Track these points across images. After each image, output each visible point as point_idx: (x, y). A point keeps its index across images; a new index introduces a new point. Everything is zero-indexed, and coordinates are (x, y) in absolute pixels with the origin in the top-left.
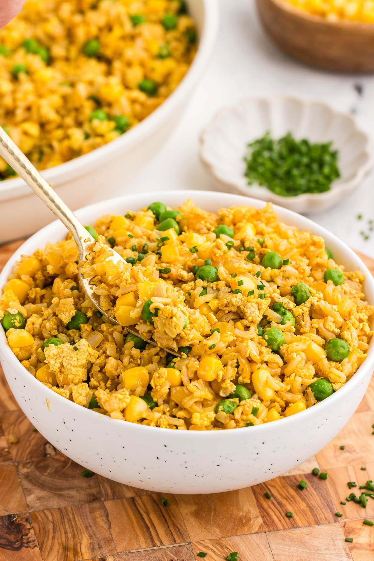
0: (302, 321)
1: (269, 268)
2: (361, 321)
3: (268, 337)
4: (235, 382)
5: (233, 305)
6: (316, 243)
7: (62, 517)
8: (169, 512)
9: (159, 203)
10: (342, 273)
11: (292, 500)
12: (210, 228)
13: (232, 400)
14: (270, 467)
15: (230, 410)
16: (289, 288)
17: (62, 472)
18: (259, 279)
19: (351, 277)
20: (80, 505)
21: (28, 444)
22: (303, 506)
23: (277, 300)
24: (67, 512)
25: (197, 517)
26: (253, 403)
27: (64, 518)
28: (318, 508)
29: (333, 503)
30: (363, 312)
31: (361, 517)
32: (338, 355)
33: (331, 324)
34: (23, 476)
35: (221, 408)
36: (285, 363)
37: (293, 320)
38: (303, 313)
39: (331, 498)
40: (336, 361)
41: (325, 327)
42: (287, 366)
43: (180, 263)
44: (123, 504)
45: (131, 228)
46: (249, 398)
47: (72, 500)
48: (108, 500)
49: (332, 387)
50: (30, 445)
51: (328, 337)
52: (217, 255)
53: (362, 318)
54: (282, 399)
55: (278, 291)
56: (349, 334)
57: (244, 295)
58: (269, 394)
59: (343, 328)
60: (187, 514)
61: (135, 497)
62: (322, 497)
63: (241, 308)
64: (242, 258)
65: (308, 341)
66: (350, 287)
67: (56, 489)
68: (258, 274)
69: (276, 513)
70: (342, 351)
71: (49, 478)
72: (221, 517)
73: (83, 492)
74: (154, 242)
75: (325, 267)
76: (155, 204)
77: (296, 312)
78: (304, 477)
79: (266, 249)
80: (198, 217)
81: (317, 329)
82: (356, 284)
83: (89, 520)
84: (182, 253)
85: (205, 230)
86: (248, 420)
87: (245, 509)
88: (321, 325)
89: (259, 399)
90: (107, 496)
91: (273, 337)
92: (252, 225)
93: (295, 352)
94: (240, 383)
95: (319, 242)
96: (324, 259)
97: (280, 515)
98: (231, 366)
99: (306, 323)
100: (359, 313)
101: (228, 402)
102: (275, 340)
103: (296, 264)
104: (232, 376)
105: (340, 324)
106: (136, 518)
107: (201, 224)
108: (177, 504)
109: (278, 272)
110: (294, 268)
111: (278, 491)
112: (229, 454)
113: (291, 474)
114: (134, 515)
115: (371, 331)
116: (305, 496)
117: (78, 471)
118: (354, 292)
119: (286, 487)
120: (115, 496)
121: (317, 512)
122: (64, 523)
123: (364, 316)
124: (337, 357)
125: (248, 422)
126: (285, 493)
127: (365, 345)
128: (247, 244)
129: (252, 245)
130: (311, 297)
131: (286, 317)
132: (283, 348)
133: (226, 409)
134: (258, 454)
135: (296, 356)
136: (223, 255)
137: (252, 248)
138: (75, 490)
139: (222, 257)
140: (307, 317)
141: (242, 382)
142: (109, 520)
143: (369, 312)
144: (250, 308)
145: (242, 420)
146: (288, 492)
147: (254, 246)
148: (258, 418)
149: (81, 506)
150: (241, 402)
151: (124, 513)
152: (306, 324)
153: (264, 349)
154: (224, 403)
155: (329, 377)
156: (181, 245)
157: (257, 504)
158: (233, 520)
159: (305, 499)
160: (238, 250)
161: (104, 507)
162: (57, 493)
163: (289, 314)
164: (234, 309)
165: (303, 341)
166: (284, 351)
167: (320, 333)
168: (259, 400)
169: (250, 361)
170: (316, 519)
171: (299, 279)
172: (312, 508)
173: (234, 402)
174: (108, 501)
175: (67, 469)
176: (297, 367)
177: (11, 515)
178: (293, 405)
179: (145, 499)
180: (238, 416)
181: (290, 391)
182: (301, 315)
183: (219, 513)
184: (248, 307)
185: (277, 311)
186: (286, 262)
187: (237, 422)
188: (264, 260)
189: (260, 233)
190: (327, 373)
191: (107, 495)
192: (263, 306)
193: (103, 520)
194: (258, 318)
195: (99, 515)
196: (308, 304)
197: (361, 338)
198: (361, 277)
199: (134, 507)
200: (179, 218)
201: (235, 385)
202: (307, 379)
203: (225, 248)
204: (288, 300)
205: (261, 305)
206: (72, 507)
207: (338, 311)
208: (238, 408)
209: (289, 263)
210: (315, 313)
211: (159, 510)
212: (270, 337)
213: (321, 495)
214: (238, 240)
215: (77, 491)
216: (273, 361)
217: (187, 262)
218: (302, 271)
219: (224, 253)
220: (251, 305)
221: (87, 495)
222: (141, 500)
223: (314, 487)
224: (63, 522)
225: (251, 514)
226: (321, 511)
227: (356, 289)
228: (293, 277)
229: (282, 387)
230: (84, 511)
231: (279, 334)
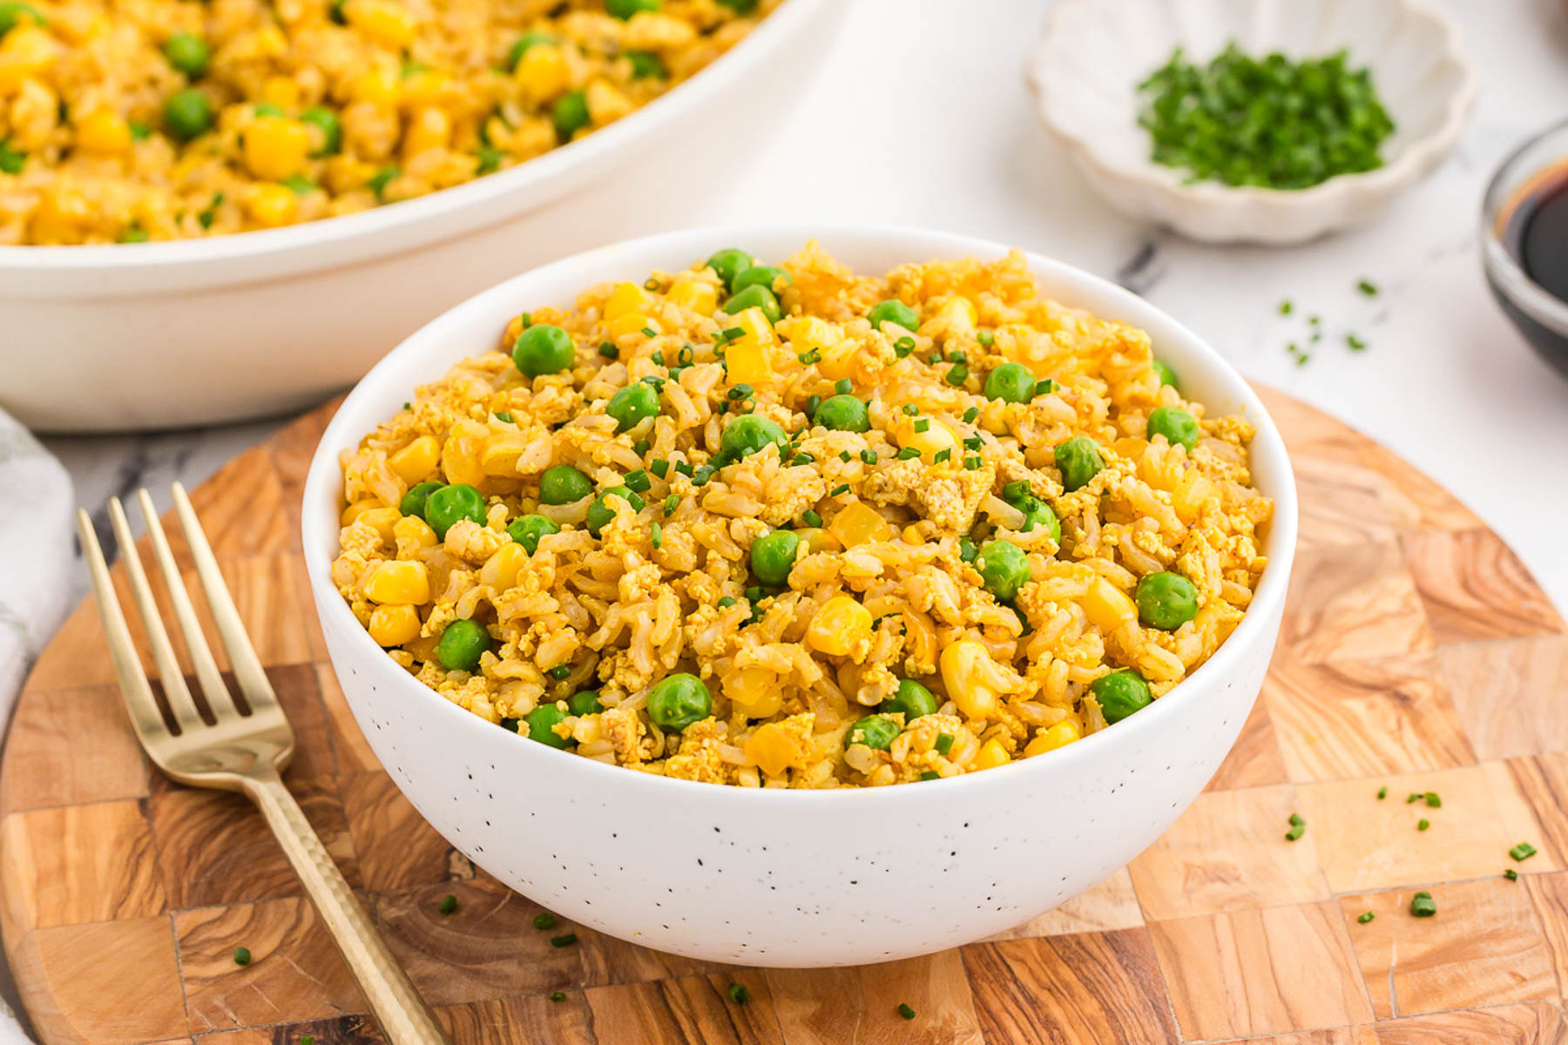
0: (1079, 529)
1: (1000, 401)
2: (1234, 532)
3: (986, 562)
4: (899, 670)
5: (896, 487)
6: (1130, 345)
7: (477, 1025)
8: (749, 1018)
9: (734, 250)
10: (1197, 421)
11: (1065, 992)
12: (862, 310)
13: (886, 716)
14: (991, 891)
15: (880, 740)
16: (1051, 450)
17: (486, 918)
18: (973, 427)
19: (1219, 432)
20: (523, 997)
21: (405, 850)
22: (1092, 1007)
23: (1014, 475)
24: (489, 1013)
25: (819, 1029)
26: (942, 724)
27: (480, 1027)
28: (1130, 1013)
29: (1169, 1002)
30: (1241, 513)
31: (1236, 1037)
32: (1167, 614)
33: (1152, 535)
34: (387, 927)
35: (858, 734)
36: (1028, 630)
37: (1054, 525)
38: (1082, 510)
39: (1166, 991)
40: (1163, 630)
41: (1135, 543)
42: (1034, 637)
43: (774, 390)
44: (634, 997)
45: (658, 309)
46: (930, 713)
47: (505, 984)
48: (596, 986)
49: (1149, 690)
50: (410, 853)
51: (1144, 569)
52: (869, 369)
53: (1238, 527)
54: (1019, 718)
55: (1022, 456)
56: (1199, 561)
57: (924, 463)
58: (982, 702)
59: (1183, 547)
60: (792, 1022)
61: (664, 981)
62: (1143, 987)
63: (918, 494)
64: (934, 379)
65: (1090, 575)
66: (1215, 455)
67: (467, 960)
68: (969, 417)
69: (1020, 1022)
70: (1177, 602)
71: (451, 933)
72: (878, 1031)
73: (534, 967)
74: (707, 342)
75: (1153, 405)
76: (724, 252)
77: (1063, 505)
78: (1101, 939)
79: (996, 358)
80: (829, 282)
81: (1116, 548)
82: (1229, 445)
83: (543, 1033)
84: (779, 365)
85: (848, 313)
86: (926, 765)
87: (943, 1012)
88: (1126, 539)
89: (957, 715)
90: (593, 978)
91: (997, 564)
92: (969, 304)
93: (1056, 602)
94: (910, 676)
95: (1136, 344)
96: (1152, 385)
97: (1030, 1028)
98: (890, 629)
99: (1089, 533)
100: (1231, 516)
101: (876, 721)
102: (1004, 571)
103: (1073, 392)
104: (891, 656)
105: (1177, 537)
106: (664, 1030)
107: (837, 299)
108: (771, 998)
109: (1023, 411)
110: (1067, 403)
111: (1031, 971)
112: (879, 853)
113: (1067, 932)
114: (660, 1022)
115: (1260, 558)
116: (1097, 984)
117: (526, 918)
118: (1223, 465)
119: (1051, 961)
120: (615, 977)
121: (1125, 1021)
122: (481, 1037)
123: (1242, 522)
124: (1165, 617)
125: (926, 770)
126: (1049, 977)
127: (1243, 590)
128: (950, 347)
129: (961, 349)
130: (1104, 470)
131: (1034, 516)
132: (1025, 593)
133: (872, 738)
134: (953, 854)
135: (1058, 610)
136: (885, 370)
137: (962, 356)
138: (516, 961)
139: (881, 375)
140: (1092, 520)
141: (913, 670)
142: (593, 1034)
143: (1256, 512)
144: (940, 492)
145: (910, 764)
146: (1056, 974)
147: (967, 351)
148: (951, 762)
149: (526, 999)
150: (912, 722)
151: (633, 1016)
152: (1089, 536)
153: (973, 593)
154: (867, 724)
155: (1141, 667)
156: (778, 346)
157: (974, 1002)
158: (909, 1036)
159: (1098, 991)
160: (927, 361)
161: (584, 1004)
162: (469, 966)
163: (1044, 511)
164: (900, 499)
165: (1076, 576)
166: (1027, 599)
167: (1124, 559)
168: (958, 719)
169: (936, 621)
170: (1122, 1038)
171: (1077, 430)
172: (1113, 1012)
173: (893, 722)
174: (598, 990)
175: (499, 911)
176: (1058, 639)
177: (349, 1017)
178: (1046, 732)
179: (690, 983)
180: (899, 754)
181: (1039, 697)
182: (1077, 513)
183: (875, 1020)
184: (935, 491)
185: (1013, 500)
186: (1042, 388)
187: (898, 769)
188: (990, 384)
189: (988, 322)
190: (1136, 656)
191: (594, 973)
192: (974, 488)
193: (578, 1033)
194: (963, 519)
195: (569, 1022)
196: (1095, 487)
197: (1230, 574)
198: (1244, 430)
199: (661, 1004)
200: (778, 284)
201: (898, 678)
202: (1085, 667)
203: (890, 352)
204: (1044, 477)
205: (969, 486)
206: (505, 1001)
207: (1170, 504)
208: (902, 735)
209: (1053, 390)
210: (1114, 511)
211: (724, 1010)
212: (991, 562)
213: (1141, 983)
214: (928, 335)
215: (520, 964)
216: (995, 622)
217: (792, 385)
218: (1087, 410)
219: (888, 364)
220: (942, 485)
221: (544, 972)
222: (679, 986)
223: (1125, 962)
224: (478, 1035)
225: (955, 1024)
226: (1135, 1022)
227: (1228, 460)
228: (1060, 424)
229: (1016, 685)
230: (532, 1012)
231: (1015, 555)
